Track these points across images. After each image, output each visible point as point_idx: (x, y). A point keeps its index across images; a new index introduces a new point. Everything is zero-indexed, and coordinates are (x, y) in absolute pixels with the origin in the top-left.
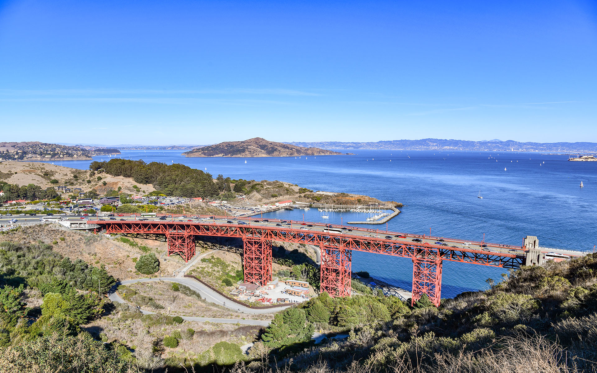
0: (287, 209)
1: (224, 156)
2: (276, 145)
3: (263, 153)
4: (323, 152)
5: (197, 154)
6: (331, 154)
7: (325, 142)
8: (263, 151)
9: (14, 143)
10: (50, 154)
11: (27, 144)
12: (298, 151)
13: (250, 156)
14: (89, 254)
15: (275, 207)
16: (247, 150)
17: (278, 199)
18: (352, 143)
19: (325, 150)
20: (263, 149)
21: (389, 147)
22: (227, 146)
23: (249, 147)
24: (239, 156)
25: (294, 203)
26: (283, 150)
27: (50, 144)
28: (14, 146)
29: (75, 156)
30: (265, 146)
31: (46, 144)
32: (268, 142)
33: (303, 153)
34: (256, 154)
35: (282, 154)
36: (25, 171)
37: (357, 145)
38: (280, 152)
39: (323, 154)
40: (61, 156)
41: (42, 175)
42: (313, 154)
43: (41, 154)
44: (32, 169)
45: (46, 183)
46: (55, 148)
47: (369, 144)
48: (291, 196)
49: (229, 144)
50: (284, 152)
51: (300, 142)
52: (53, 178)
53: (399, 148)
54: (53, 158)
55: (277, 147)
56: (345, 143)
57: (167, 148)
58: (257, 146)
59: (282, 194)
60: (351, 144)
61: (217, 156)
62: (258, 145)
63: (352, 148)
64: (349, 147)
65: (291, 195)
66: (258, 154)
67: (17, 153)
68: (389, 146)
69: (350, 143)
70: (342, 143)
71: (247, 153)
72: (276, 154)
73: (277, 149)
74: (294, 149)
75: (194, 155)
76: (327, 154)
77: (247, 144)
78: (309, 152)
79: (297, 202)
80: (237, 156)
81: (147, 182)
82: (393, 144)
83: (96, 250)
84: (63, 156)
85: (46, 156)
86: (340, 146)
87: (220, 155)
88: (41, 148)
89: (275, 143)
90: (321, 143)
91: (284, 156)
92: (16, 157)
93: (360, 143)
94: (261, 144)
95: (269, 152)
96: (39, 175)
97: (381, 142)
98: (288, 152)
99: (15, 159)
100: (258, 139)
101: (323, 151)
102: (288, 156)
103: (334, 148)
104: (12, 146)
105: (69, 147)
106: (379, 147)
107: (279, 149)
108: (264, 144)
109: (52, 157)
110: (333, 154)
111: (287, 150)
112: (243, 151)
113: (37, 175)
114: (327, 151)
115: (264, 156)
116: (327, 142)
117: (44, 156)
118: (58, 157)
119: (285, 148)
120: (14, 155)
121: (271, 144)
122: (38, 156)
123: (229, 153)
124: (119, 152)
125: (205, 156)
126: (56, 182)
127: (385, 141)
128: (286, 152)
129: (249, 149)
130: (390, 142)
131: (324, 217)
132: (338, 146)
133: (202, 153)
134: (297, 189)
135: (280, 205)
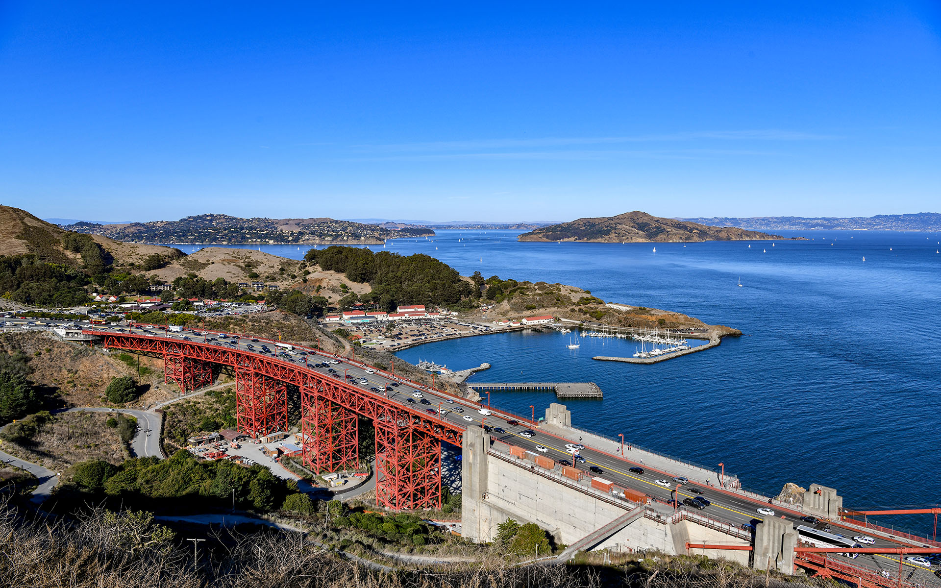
0: (535, 330)
1: (577, 241)
2: (666, 224)
3: (641, 237)
4: (748, 236)
5: (535, 236)
6: (762, 239)
7: (772, 218)
8: (641, 232)
9: (300, 220)
10: (331, 235)
11: (314, 220)
12: (703, 233)
13: (618, 241)
14: (69, 371)
15: (519, 324)
16: (613, 231)
17: (536, 312)
18: (821, 219)
19: (751, 232)
20: (641, 230)
21: (895, 226)
22: (585, 225)
23: (619, 227)
24: (600, 240)
25: (557, 320)
26: (674, 231)
27: (342, 222)
28: (298, 224)
29: (363, 238)
30: (646, 224)
31: (336, 222)
32: (652, 218)
33: (711, 237)
34: (628, 238)
35: (671, 239)
36: (225, 260)
37: (831, 223)
38: (668, 235)
39: (748, 239)
40: (345, 238)
41: (244, 266)
42: (729, 239)
43: (321, 235)
44: (233, 258)
45: (243, 277)
46: (346, 227)
47: (853, 221)
48: (559, 309)
49: (589, 222)
50: (676, 234)
51: (726, 218)
52: (255, 271)
53: (915, 228)
54: (335, 241)
55: (665, 227)
56: (808, 218)
57: (511, 227)
58: (632, 224)
59: (546, 304)
60: (819, 221)
61: (566, 240)
62: (634, 223)
63: (821, 229)
64: (814, 226)
65: (560, 307)
66: (631, 238)
67: (292, 234)
68: (894, 224)
69: (818, 219)
70: (804, 219)
71: (613, 235)
72: (661, 237)
73: (664, 229)
74: (697, 229)
75: (531, 238)
76: (754, 239)
77: (617, 221)
78: (723, 235)
79: (563, 320)
80: (596, 241)
81: (363, 281)
82: (902, 220)
83: (81, 367)
84: (348, 238)
85: (326, 239)
86: (799, 223)
87: (572, 239)
88: (329, 227)
89: (664, 219)
90: (763, 219)
91: (675, 241)
92: (290, 238)
93: (837, 219)
94: (640, 221)
95: (650, 235)
96: (239, 266)
97: (878, 217)
98: (683, 234)
99: (289, 241)
100: (636, 213)
101: (747, 234)
102: (681, 241)
103: (779, 228)
104: (296, 224)
105: (365, 226)
106: (874, 225)
107: (668, 230)
108: (644, 221)
109: (333, 240)
110: (766, 239)
111: (682, 232)
112: (608, 232)
113: (237, 266)
114: (756, 233)
115: (640, 240)
116: (776, 218)
117: (324, 238)
118: (341, 240)
119: (680, 228)
120: (288, 237)
121: (657, 221)
122: (317, 238)
123: (585, 236)
124: (432, 232)
125: (548, 240)
126: (256, 276)
127: (886, 216)
128: (679, 234)
129: (618, 229)
130: (896, 218)
131: (571, 347)
132: (795, 225)
133: (544, 236)
134: (575, 298)
135: (528, 322)
